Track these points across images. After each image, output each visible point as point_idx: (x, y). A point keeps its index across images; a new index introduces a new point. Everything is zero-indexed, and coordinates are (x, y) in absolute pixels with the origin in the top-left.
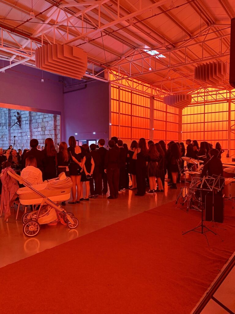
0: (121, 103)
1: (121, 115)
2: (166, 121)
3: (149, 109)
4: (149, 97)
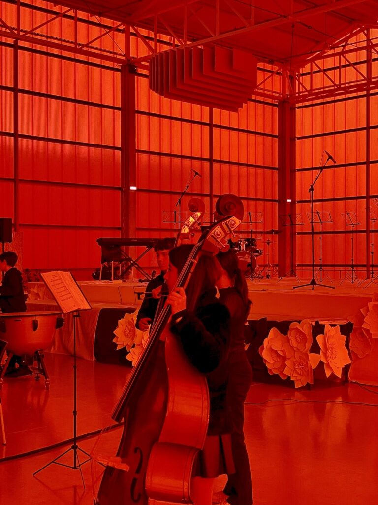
2: (211, 160)
3: (119, 113)
4: (118, 66)
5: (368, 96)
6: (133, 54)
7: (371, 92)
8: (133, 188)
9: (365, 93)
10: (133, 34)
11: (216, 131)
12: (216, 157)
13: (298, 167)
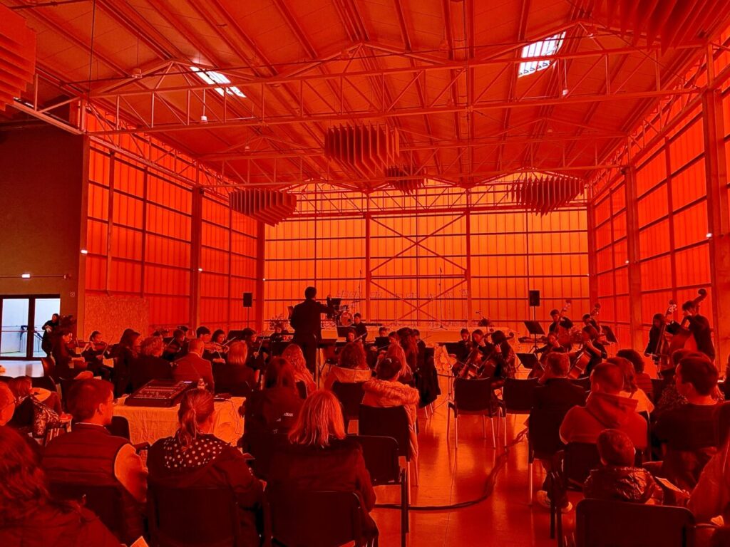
0: (116, 195)
1: (115, 229)
2: (230, 252)
3: (190, 219)
4: (190, 188)
5: (316, 220)
6: (200, 182)
7: (318, 218)
8: (200, 270)
9: (314, 218)
10: (201, 170)
11: (234, 235)
12: (233, 251)
13: (266, 258)
